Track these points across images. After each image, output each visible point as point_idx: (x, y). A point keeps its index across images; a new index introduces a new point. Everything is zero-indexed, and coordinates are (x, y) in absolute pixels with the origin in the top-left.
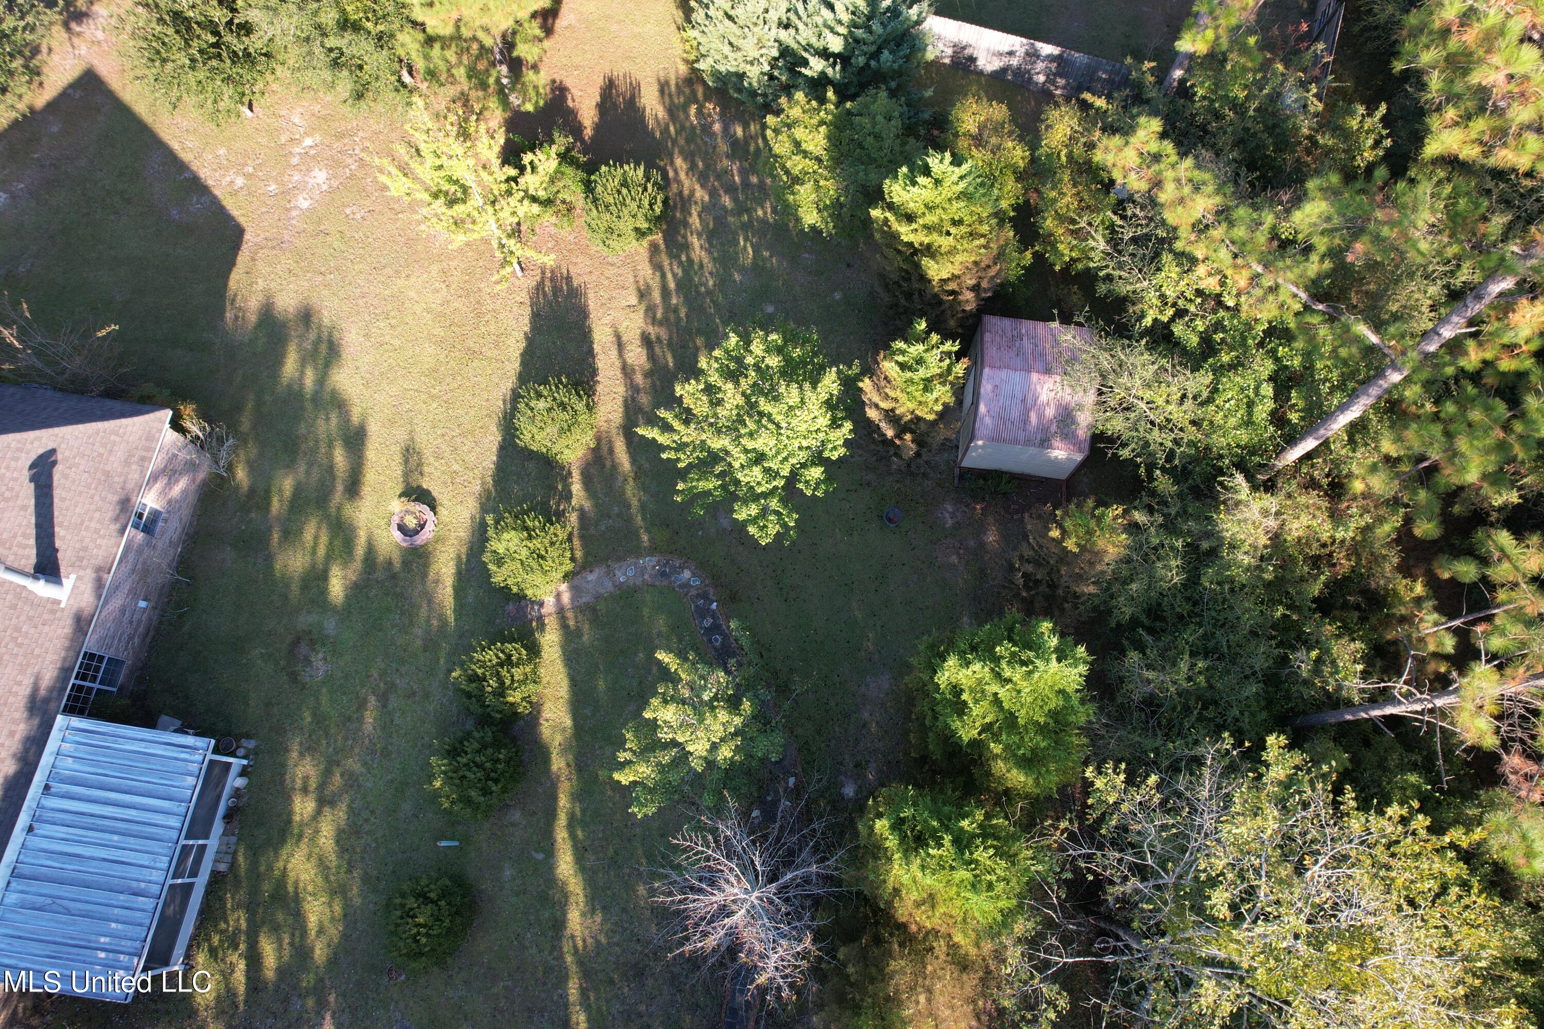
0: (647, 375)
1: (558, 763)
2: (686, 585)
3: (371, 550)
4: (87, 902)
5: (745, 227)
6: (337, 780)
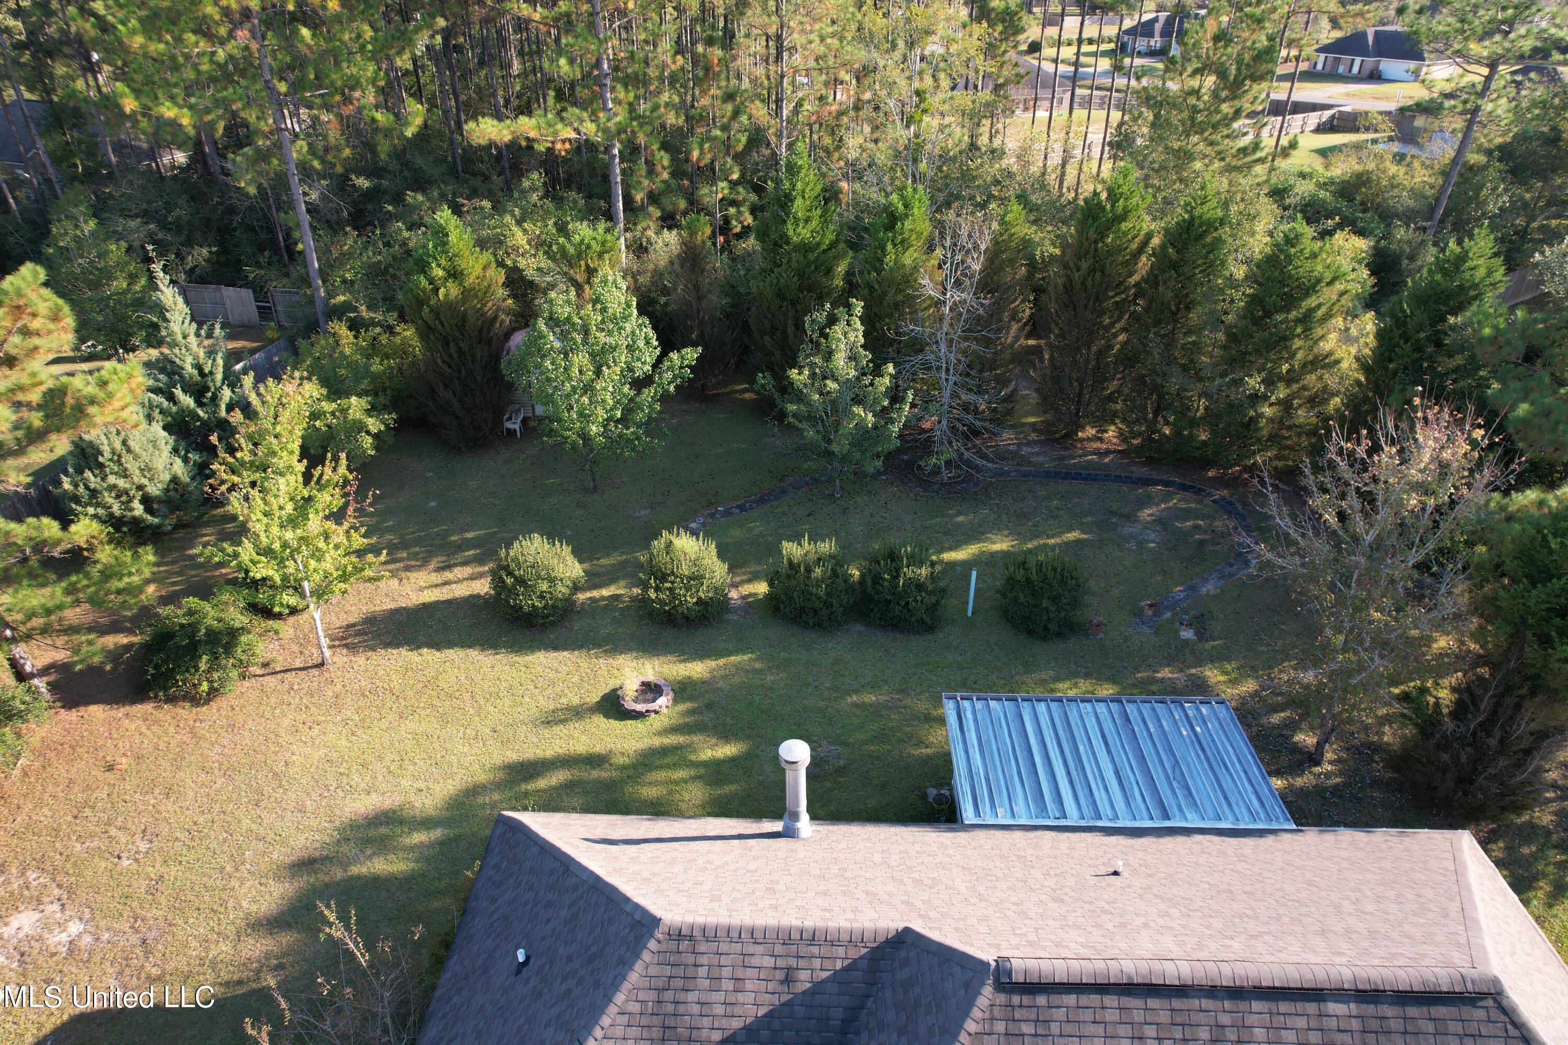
4: (1158, 753)
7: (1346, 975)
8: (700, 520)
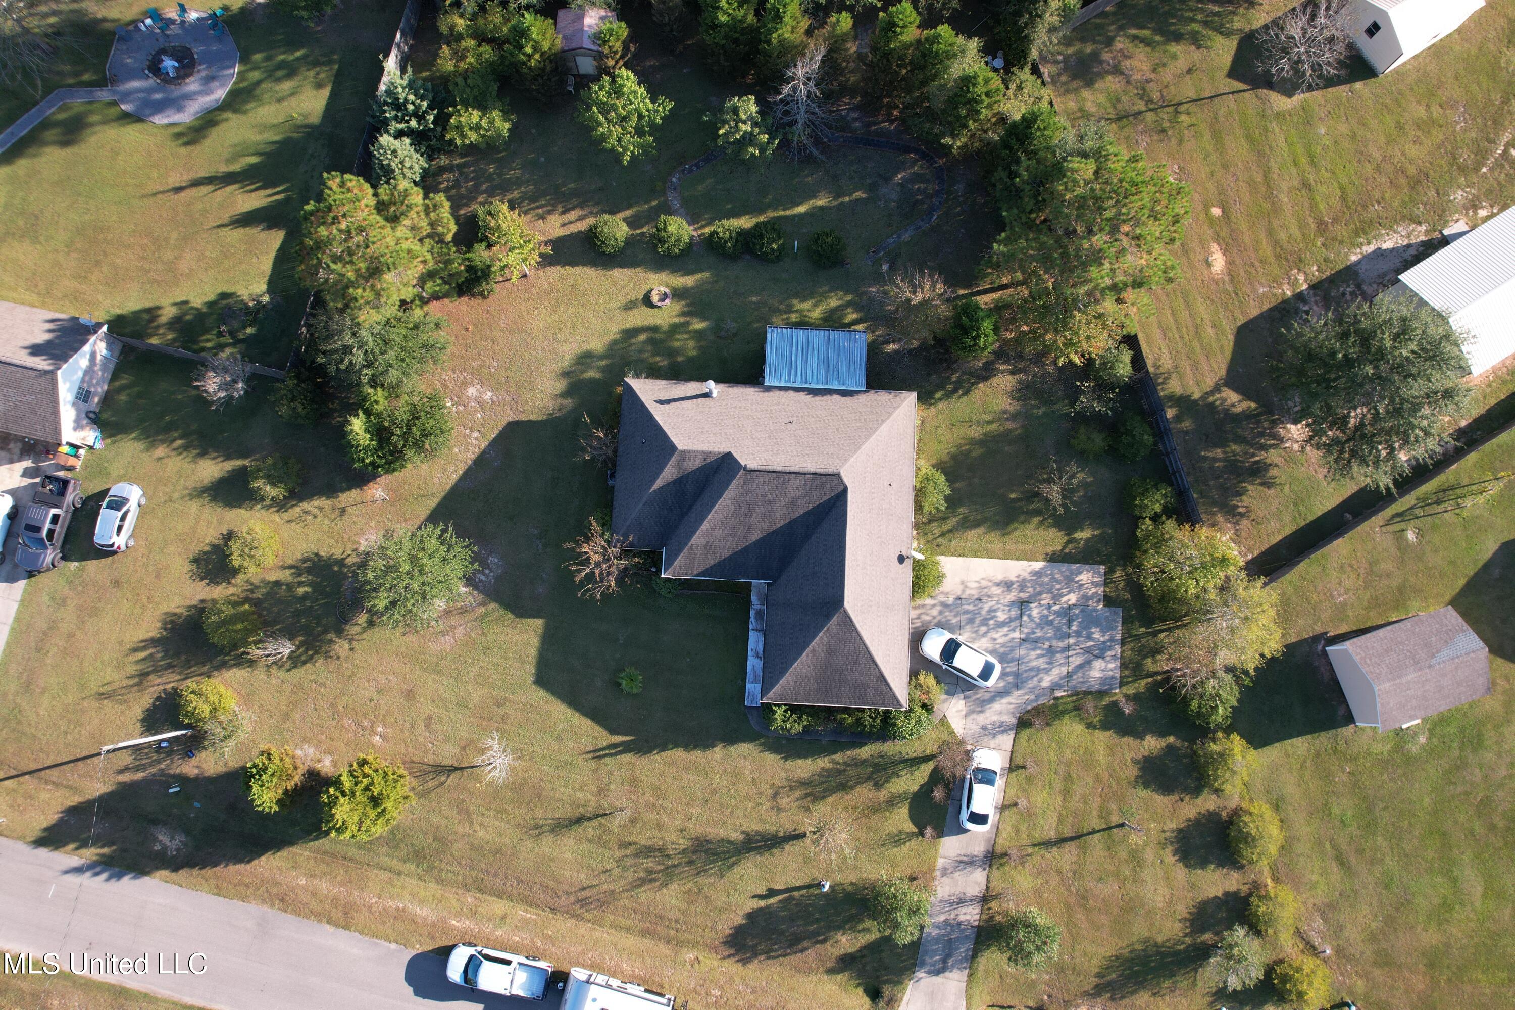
0: (582, 208)
1: (762, 218)
2: (679, 179)
3: (683, 314)
5: (500, 175)
6: (782, 307)
7: (812, 470)
8: (677, 175)
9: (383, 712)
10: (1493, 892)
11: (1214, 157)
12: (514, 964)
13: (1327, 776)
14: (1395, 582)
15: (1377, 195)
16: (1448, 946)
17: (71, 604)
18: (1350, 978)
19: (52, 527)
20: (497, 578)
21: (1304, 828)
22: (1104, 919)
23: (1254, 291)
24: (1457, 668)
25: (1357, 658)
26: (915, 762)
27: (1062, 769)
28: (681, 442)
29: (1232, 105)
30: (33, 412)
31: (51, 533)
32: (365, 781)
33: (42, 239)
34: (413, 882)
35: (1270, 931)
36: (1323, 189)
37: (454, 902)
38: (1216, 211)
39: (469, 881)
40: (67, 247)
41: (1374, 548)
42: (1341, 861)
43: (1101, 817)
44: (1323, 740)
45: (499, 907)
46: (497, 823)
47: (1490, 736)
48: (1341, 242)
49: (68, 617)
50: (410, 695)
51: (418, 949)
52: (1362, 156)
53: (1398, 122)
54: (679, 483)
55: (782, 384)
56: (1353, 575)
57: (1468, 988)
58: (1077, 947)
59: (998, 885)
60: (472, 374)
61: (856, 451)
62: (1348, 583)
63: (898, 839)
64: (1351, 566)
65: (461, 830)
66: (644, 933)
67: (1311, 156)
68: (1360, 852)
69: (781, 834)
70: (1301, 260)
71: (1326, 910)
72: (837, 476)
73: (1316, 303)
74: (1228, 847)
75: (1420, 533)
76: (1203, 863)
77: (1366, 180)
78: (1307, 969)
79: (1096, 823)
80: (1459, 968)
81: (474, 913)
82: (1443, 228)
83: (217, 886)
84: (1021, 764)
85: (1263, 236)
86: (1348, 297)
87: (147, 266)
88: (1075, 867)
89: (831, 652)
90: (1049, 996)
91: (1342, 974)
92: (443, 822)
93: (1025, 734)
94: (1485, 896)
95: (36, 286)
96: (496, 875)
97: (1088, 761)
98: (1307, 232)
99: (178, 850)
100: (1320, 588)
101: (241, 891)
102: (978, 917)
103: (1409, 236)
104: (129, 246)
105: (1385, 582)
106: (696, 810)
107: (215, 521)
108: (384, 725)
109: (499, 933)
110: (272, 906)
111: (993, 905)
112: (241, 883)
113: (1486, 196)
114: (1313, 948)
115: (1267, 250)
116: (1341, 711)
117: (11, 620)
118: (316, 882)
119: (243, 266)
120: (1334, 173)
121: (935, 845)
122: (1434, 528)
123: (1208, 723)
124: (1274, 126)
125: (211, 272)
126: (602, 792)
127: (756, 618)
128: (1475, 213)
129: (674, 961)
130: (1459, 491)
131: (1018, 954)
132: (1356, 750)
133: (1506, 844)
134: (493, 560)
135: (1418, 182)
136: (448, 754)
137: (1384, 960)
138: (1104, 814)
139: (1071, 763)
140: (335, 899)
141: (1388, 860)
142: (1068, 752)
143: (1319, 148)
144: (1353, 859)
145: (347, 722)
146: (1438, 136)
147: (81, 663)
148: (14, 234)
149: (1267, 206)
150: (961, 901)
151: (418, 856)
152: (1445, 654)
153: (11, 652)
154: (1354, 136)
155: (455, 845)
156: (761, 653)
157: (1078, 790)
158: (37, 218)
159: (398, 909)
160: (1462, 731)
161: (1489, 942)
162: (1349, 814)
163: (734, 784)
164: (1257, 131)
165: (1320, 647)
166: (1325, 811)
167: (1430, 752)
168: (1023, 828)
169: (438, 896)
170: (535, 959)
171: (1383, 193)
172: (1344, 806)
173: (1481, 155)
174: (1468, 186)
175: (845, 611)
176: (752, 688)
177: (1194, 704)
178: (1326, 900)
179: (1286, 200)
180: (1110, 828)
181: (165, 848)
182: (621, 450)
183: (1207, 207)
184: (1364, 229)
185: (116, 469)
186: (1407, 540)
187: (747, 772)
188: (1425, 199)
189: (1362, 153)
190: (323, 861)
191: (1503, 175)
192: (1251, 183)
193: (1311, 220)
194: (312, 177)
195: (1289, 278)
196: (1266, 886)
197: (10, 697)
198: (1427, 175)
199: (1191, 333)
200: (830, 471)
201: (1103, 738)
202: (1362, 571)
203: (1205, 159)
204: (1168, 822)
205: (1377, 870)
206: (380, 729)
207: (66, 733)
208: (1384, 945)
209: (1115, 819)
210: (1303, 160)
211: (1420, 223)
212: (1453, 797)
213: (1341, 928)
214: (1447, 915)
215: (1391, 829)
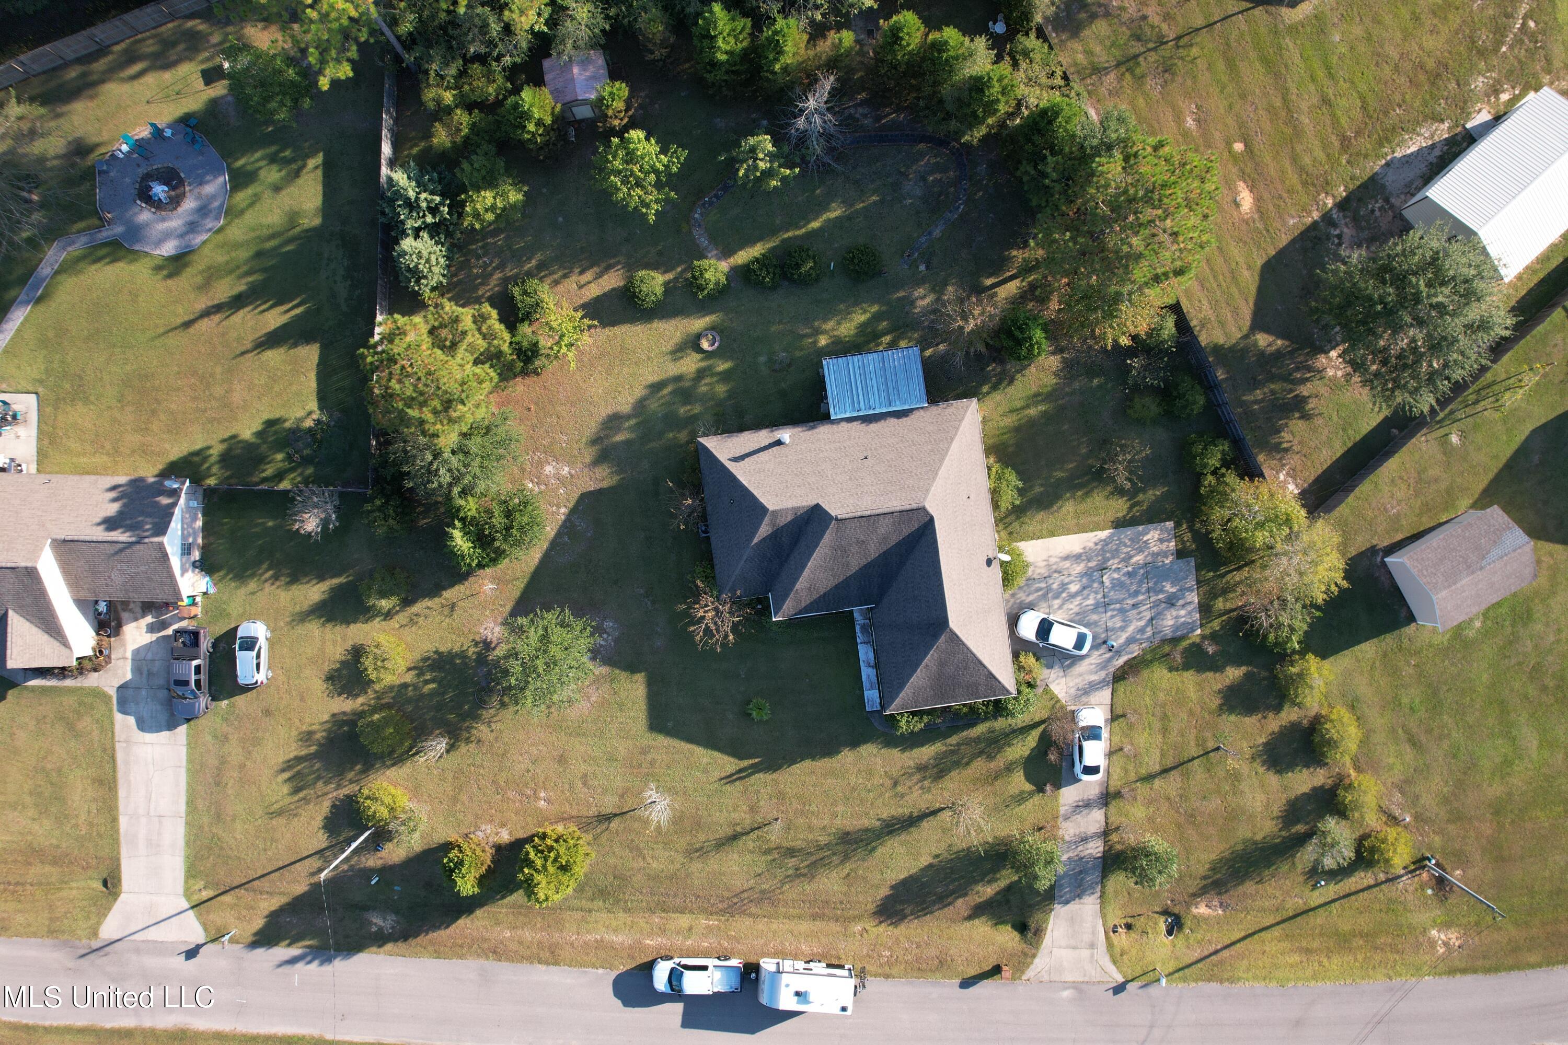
7: (898, 509)
8: (699, 211)
9: (542, 779)
10: (1547, 743)
11: (1230, 89)
12: (710, 968)
13: (1395, 672)
14: (1443, 486)
15: (1397, 98)
16: (1510, 794)
17: (234, 739)
18: (1428, 837)
19: (197, 677)
20: (616, 641)
21: (1378, 721)
22: (1212, 830)
23: (1285, 223)
24: (1506, 565)
25: (1415, 572)
26: (1026, 729)
27: (1158, 711)
28: (771, 502)
29: (1244, 27)
30: (150, 579)
31: (198, 683)
32: (552, 855)
33: (92, 398)
34: (604, 915)
35: (1356, 815)
36: (1343, 102)
37: (644, 925)
38: (1239, 147)
39: (653, 905)
40: (119, 401)
41: (1421, 458)
42: (1413, 742)
43: (1198, 745)
44: (1389, 640)
45: (684, 921)
46: (667, 854)
47: (1538, 609)
48: (1366, 156)
49: (235, 753)
50: (562, 760)
51: (622, 969)
52: (1380, 58)
53: (1413, 13)
54: (775, 536)
55: (848, 415)
56: (1403, 487)
57: (1529, 825)
58: (1191, 857)
59: (1115, 820)
60: (545, 452)
61: (934, 479)
62: (1399, 495)
63: (1021, 798)
64: (1401, 478)
65: (636, 865)
66: (815, 917)
67: (1328, 68)
68: (1429, 731)
69: (915, 814)
70: (1327, 183)
71: (1403, 786)
72: (923, 509)
73: (1346, 225)
74: (1314, 751)
75: (1463, 435)
76: (1290, 767)
77: (1386, 83)
78: (1391, 839)
79: (1194, 751)
80: (1520, 810)
81: (663, 931)
82: (1466, 122)
83: (435, 951)
84: (1121, 713)
85: (1287, 164)
86: (1377, 213)
87: (202, 406)
88: (1180, 792)
89: (942, 664)
90: (1172, 901)
91: (1421, 835)
92: (619, 862)
93: (1121, 687)
94: (1540, 747)
95: (103, 447)
96: (675, 896)
97: (1180, 700)
98: (1331, 151)
99: (393, 928)
100: (1374, 505)
101: (458, 951)
102: (1101, 849)
103: (1432, 136)
104: (178, 389)
105: (1434, 487)
106: (840, 809)
107: (339, 639)
108: (546, 790)
109: (689, 942)
110: (487, 958)
111: (1114, 837)
112: (455, 945)
113: (1507, 78)
114: (1395, 818)
115: (1293, 178)
116: (1403, 613)
117: (184, 763)
118: (519, 932)
119: (294, 387)
120: (1352, 83)
121: (1056, 799)
122: (1476, 427)
123: (1285, 649)
124: (1288, 42)
125: (265, 400)
126: (753, 809)
127: (862, 633)
128: (1497, 98)
129: (845, 935)
130: (1496, 388)
131: (1143, 878)
132: (1418, 645)
133: (1556, 701)
134: (608, 624)
135: (1438, 75)
136: (609, 804)
137: (1457, 817)
138: (1201, 742)
139: (1165, 704)
140: (540, 943)
141: (1454, 734)
142: (1161, 695)
143: (1336, 58)
144: (1423, 739)
145: (511, 794)
146: (1455, 20)
147: (259, 788)
148: (64, 399)
149: (1289, 131)
150: (1085, 839)
151: (603, 893)
152: (1495, 553)
153: (194, 790)
154: (1369, 38)
155: (634, 879)
156: (872, 663)
157: (1175, 726)
158: (81, 378)
159: (596, 941)
160: (1513, 609)
161: (1546, 785)
162: (1417, 701)
163: (869, 780)
164: (1271, 51)
165: (1379, 559)
166: (1396, 702)
167: (1486, 633)
168: (1131, 767)
169: (628, 922)
170: (726, 960)
171: (1403, 95)
172: (1412, 695)
173: (1500, 32)
174: (1489, 71)
175: (951, 630)
176: (871, 696)
177: (1271, 637)
178: (1402, 778)
179: (1307, 121)
180: (1208, 753)
181: (381, 929)
182: (709, 509)
183: (1229, 144)
184: (1387, 138)
185: (235, 608)
186: (1451, 444)
187: (879, 768)
188: (1446, 93)
189: (1379, 55)
190: (520, 913)
191: (1523, 51)
192: (1271, 109)
193: (1334, 138)
194: (335, 282)
195: (1318, 204)
196: (1349, 776)
197: (206, 829)
198: (1446, 67)
199: (1228, 280)
200: (915, 506)
201: (1189, 678)
202: (1412, 481)
203: (1222, 92)
204: (1258, 738)
205: (1445, 744)
206: (542, 795)
207: (265, 850)
208: (1456, 804)
209: (1211, 745)
210: (1321, 74)
211: (1442, 121)
212: (1508, 669)
213: (1417, 797)
214: (1509, 770)
215: (1455, 707)
